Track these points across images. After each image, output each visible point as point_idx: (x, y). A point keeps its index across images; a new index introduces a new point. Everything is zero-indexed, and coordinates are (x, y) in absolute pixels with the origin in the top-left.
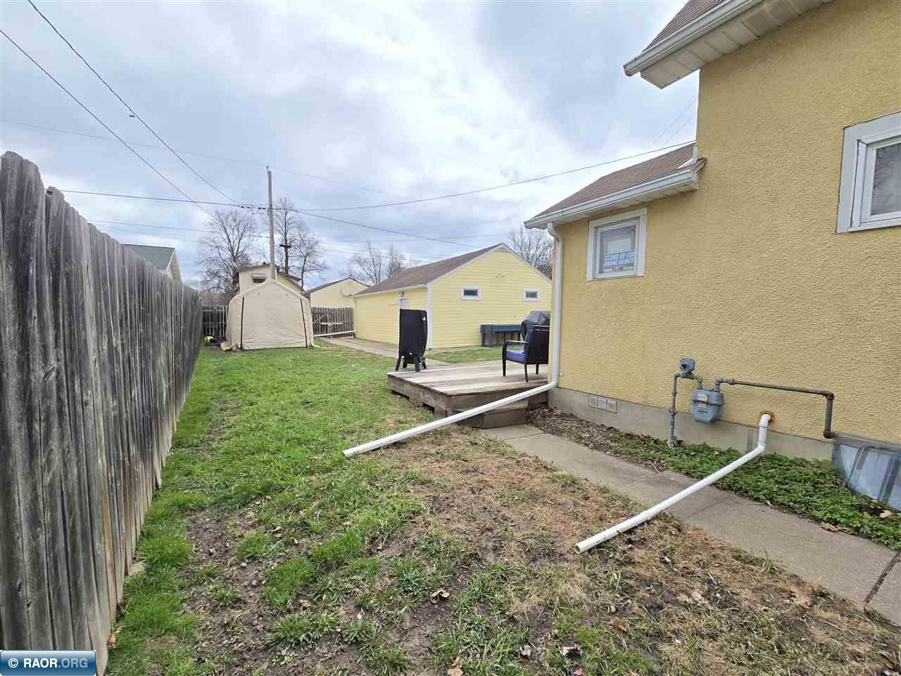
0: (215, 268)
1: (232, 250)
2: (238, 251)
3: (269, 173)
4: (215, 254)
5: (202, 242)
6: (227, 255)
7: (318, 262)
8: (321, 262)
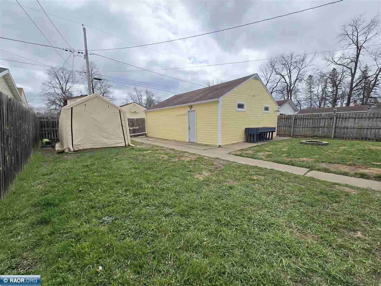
0: (53, 98)
1: (62, 89)
2: (66, 89)
3: (84, 29)
4: (52, 91)
5: (44, 84)
6: (59, 91)
7: (111, 97)
8: (112, 97)
